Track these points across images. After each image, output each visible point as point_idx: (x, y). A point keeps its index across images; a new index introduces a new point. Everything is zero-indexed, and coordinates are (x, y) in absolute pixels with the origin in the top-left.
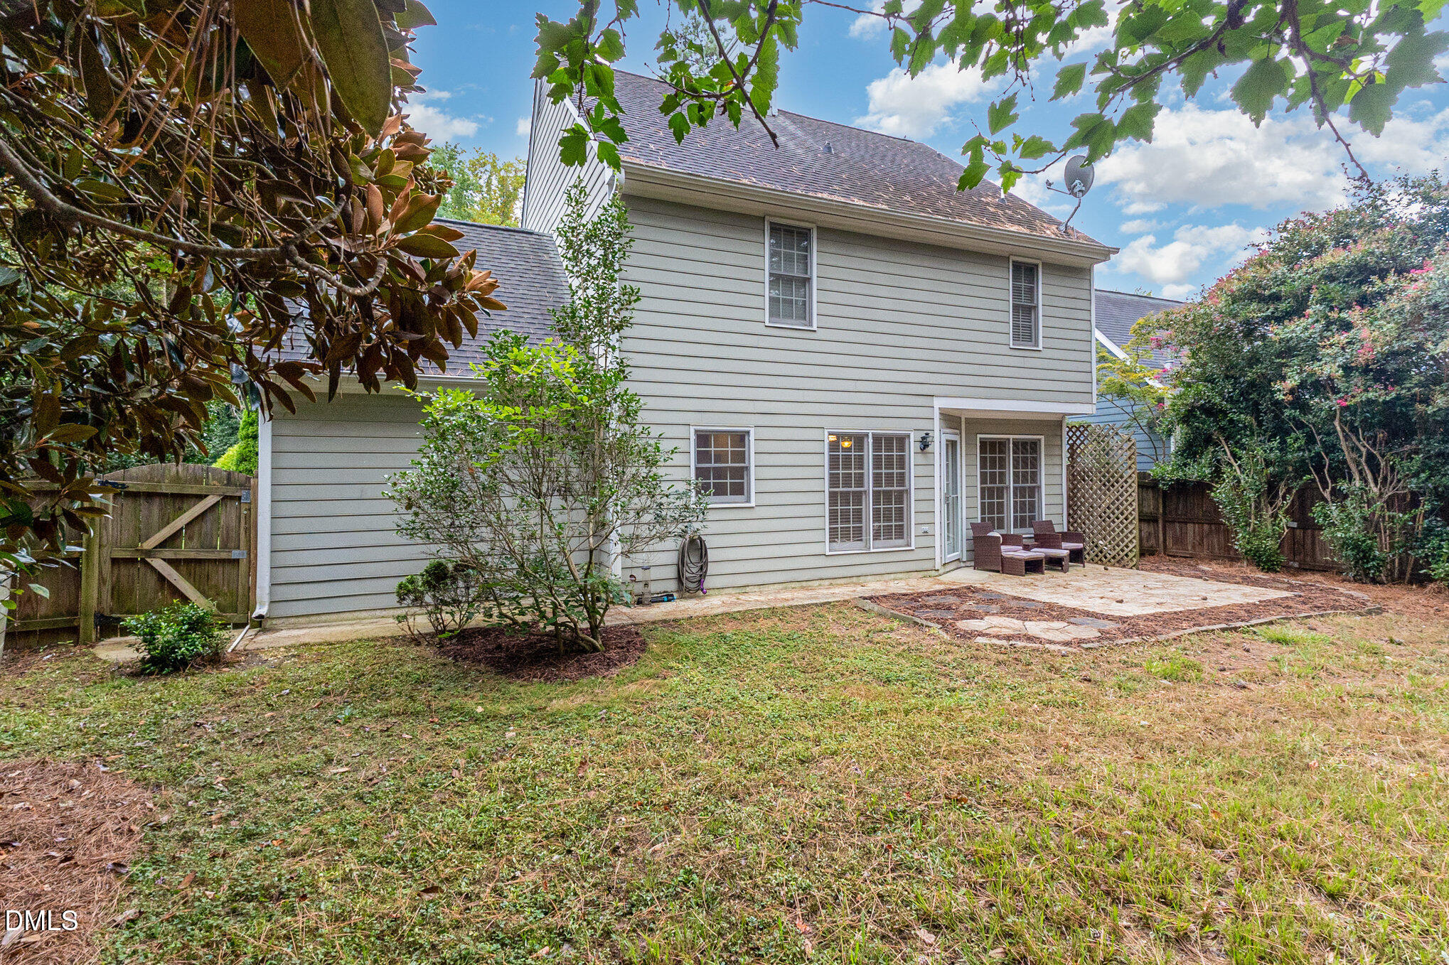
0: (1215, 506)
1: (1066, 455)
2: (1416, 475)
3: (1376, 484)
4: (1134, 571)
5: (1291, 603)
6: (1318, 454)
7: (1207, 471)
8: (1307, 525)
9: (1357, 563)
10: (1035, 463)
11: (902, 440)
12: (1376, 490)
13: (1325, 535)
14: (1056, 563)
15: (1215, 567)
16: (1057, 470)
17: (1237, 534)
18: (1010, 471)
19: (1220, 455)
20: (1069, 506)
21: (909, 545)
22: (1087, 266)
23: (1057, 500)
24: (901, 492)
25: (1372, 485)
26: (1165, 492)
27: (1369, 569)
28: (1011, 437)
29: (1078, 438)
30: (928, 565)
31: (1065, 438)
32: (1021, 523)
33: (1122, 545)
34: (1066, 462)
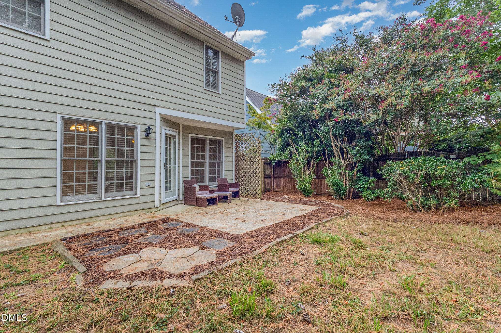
0: (290, 170)
1: (234, 148)
2: (356, 155)
3: (343, 160)
4: (259, 200)
5: (318, 214)
6: (324, 148)
7: (288, 156)
8: (320, 177)
9: (337, 192)
10: (220, 151)
11: (132, 130)
12: (343, 162)
13: (326, 181)
14: (225, 198)
15: (290, 195)
16: (230, 155)
17: (297, 181)
18: (207, 154)
19: (292, 150)
20: (236, 171)
21: (136, 194)
22: (242, 60)
23: (230, 168)
24: (132, 162)
25: (342, 160)
26: (274, 165)
27: (341, 194)
28: (208, 137)
29: (239, 140)
30: (151, 205)
31: (234, 140)
32: (212, 179)
33: (255, 188)
34: (234, 151)
